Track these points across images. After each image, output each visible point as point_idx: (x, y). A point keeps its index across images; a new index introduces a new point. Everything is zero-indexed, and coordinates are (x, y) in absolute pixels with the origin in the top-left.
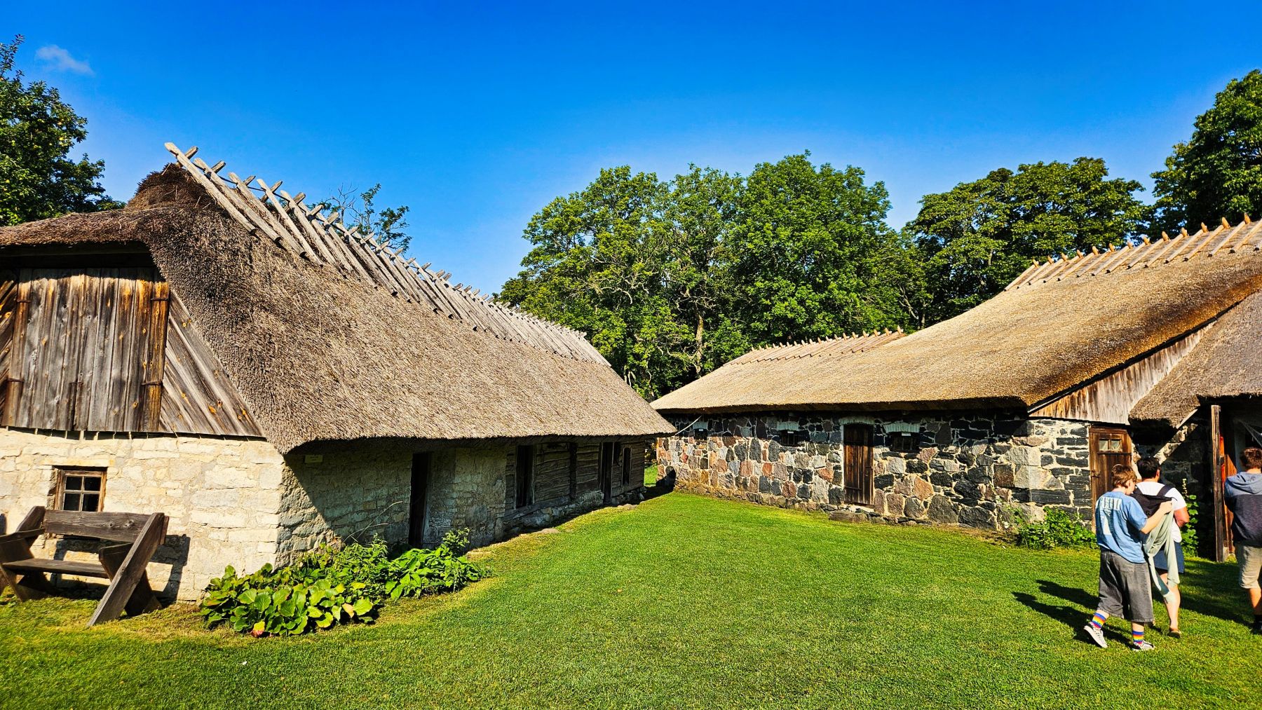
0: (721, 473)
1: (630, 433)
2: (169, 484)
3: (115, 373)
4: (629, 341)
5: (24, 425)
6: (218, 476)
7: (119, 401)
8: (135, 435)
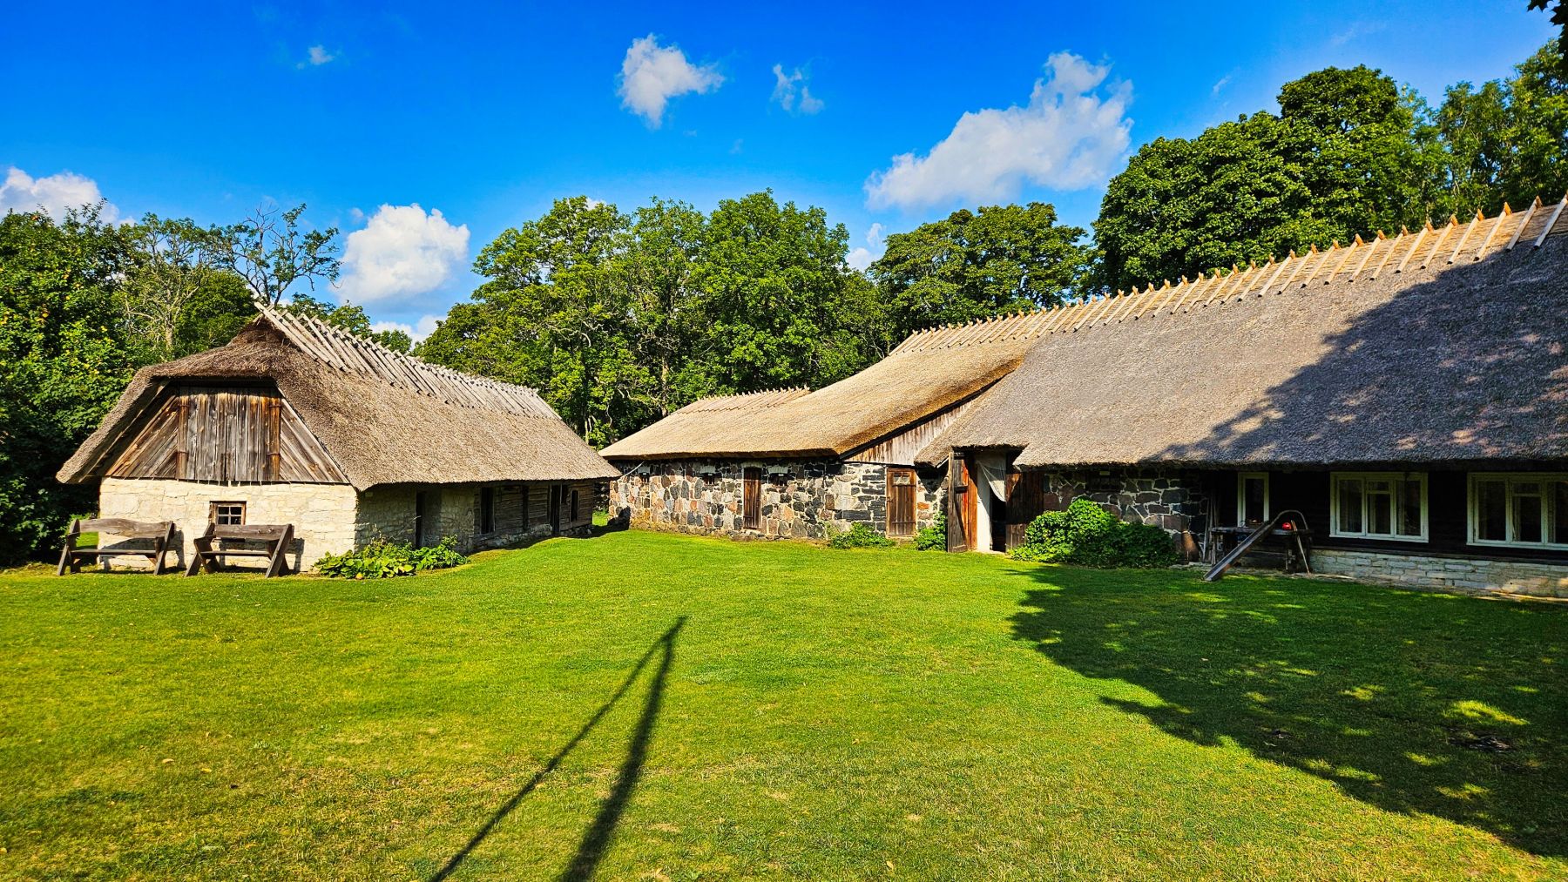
0: (660, 511)
1: (573, 477)
2: (287, 510)
3: (250, 448)
4: (590, 383)
5: (192, 478)
6: (316, 504)
7: (254, 464)
8: (264, 483)
